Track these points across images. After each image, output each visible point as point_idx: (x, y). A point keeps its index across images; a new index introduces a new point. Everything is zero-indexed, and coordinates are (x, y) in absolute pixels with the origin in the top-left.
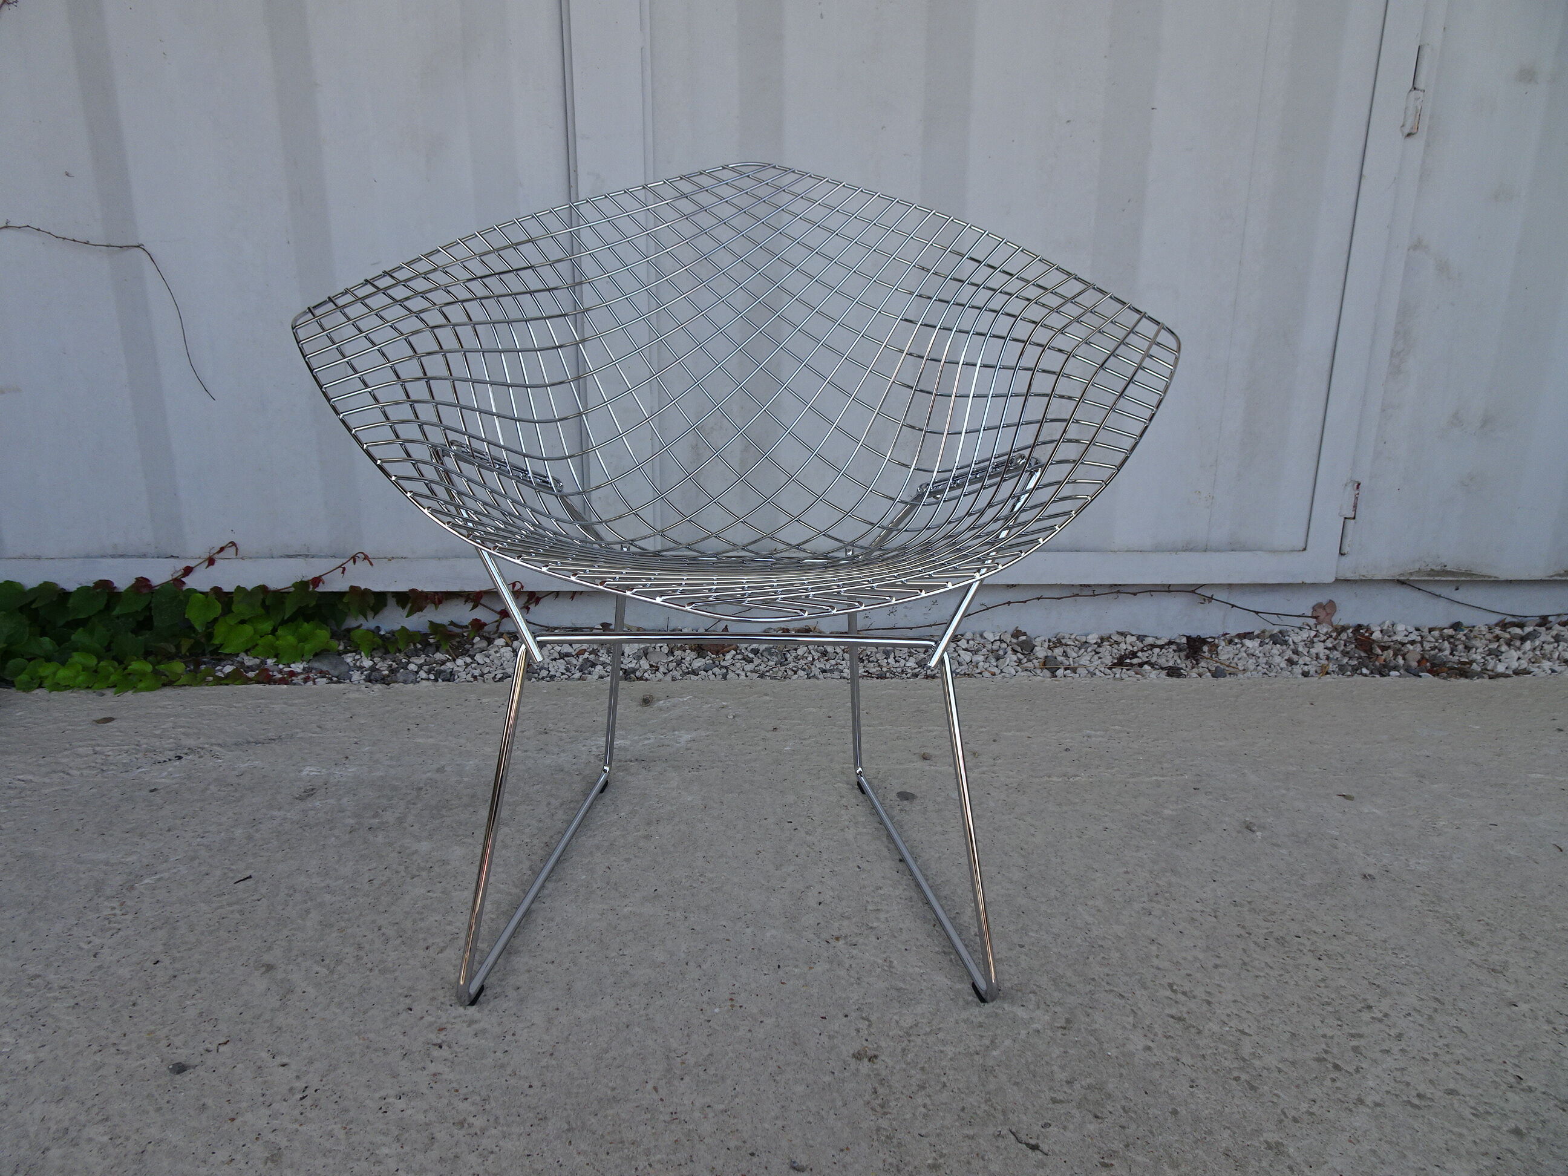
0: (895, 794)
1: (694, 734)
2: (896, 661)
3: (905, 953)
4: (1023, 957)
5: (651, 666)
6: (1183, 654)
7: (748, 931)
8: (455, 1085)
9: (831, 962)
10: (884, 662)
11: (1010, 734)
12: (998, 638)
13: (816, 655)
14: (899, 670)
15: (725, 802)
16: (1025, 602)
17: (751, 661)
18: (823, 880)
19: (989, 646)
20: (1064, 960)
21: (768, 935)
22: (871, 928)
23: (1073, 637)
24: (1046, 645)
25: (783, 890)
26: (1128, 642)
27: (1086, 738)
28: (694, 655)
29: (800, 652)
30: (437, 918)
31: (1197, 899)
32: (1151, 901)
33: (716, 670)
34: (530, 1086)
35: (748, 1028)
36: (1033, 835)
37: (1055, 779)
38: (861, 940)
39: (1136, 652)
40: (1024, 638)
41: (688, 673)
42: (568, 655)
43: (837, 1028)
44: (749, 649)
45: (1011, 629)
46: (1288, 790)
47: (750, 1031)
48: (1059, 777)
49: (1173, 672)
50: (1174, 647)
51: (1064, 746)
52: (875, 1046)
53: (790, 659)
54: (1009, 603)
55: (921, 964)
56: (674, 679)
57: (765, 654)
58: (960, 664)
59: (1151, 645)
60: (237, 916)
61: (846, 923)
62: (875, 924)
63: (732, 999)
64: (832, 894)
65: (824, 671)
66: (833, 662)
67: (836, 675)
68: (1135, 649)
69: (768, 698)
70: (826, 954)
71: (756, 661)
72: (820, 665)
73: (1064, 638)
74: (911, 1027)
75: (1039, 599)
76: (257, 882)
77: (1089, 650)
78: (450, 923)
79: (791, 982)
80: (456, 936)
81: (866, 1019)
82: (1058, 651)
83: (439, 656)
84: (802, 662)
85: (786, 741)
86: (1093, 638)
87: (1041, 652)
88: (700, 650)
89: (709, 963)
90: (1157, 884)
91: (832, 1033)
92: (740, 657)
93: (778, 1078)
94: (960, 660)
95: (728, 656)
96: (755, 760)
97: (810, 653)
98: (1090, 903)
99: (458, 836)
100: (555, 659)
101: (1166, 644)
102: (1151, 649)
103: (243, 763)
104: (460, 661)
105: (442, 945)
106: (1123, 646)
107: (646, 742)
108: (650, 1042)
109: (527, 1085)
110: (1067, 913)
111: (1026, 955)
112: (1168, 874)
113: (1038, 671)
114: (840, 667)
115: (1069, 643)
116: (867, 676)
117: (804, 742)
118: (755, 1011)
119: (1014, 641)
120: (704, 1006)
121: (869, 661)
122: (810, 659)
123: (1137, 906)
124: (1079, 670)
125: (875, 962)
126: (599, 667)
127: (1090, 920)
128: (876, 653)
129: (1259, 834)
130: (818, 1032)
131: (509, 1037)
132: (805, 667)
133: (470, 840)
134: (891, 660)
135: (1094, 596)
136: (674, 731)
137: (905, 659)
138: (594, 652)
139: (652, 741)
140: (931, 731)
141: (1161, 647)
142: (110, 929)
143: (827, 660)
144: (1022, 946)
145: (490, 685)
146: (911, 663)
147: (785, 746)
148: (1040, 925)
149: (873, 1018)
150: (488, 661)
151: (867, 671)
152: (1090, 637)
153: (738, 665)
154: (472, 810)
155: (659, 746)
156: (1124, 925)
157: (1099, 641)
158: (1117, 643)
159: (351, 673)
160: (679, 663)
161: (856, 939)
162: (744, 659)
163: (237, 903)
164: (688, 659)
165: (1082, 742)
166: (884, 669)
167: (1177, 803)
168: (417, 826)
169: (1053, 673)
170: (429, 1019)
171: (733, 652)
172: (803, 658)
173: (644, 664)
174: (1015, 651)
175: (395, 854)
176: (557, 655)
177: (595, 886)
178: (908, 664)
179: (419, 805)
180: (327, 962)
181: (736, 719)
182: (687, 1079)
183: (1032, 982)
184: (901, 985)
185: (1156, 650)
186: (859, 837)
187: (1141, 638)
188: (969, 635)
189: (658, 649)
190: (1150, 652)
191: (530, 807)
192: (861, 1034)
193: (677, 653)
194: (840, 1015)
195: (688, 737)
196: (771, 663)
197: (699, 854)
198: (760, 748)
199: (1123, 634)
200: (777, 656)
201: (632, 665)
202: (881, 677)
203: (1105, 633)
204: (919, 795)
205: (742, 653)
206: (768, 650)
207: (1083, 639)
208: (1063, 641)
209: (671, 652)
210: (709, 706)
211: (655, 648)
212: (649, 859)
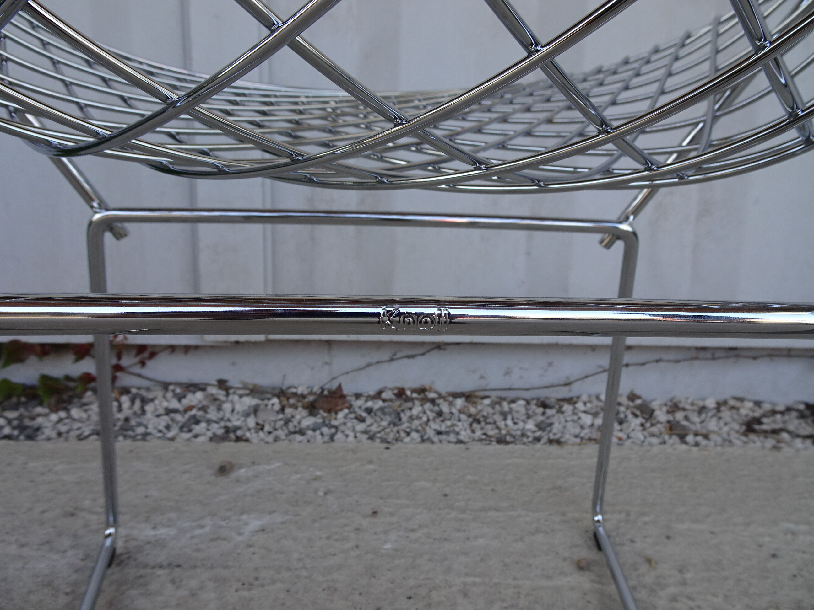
1: (266, 520)
2: (515, 423)
5: (257, 424)
10: (501, 424)
13: (431, 415)
14: (519, 433)
16: (643, 364)
17: (362, 420)
23: (690, 401)
24: (664, 409)
26: (747, 407)
28: (305, 413)
29: (415, 412)
33: (325, 430)
39: (760, 419)
40: (638, 402)
41: (295, 433)
42: (175, 411)
44: (363, 407)
45: (628, 392)
50: (795, 413)
53: (404, 419)
56: (276, 439)
57: (379, 413)
58: (582, 427)
65: (439, 433)
66: (449, 423)
67: (452, 438)
68: (757, 415)
69: (372, 467)
71: (369, 421)
72: (435, 426)
73: (679, 402)
75: (657, 361)
77: (711, 415)
82: (679, 416)
83: (39, 410)
84: (416, 423)
86: (711, 403)
87: (661, 416)
88: (312, 409)
92: (352, 416)
94: (581, 422)
95: (341, 415)
96: (340, 567)
97: (425, 413)
100: (158, 416)
101: (785, 411)
102: (773, 416)
104: (54, 416)
106: (743, 411)
107: (198, 532)
113: (666, 437)
114: (457, 429)
115: (687, 407)
116: (485, 440)
117: (413, 536)
119: (631, 404)
121: (487, 423)
122: (425, 419)
124: (712, 436)
126: (203, 425)
128: (494, 414)
132: (420, 428)
136: (242, 513)
137: (523, 421)
138: (204, 409)
139: (207, 529)
141: (782, 413)
143: (443, 421)
145: (73, 443)
146: (530, 425)
147: (385, 542)
150: (84, 415)
151: (485, 434)
152: (706, 402)
153: (349, 424)
155: (212, 540)
157: (717, 406)
158: (736, 408)
160: (287, 422)
162: (356, 418)
164: (298, 417)
166: (504, 432)
169: (682, 438)
171: (346, 411)
172: (419, 418)
173: (251, 422)
174: (636, 416)
176: (161, 411)
178: (527, 427)
181: (328, 497)
185: (779, 417)
187: (758, 404)
188: (584, 398)
189: (270, 407)
190: (773, 418)
193: (288, 411)
195: (255, 523)
196: (384, 423)
199: (741, 400)
200: (390, 415)
201: (237, 423)
202: (501, 441)
203: (722, 398)
205: (355, 412)
206: (382, 409)
207: (701, 404)
208: (681, 405)
209: (282, 410)
210: (299, 476)
211: (266, 405)
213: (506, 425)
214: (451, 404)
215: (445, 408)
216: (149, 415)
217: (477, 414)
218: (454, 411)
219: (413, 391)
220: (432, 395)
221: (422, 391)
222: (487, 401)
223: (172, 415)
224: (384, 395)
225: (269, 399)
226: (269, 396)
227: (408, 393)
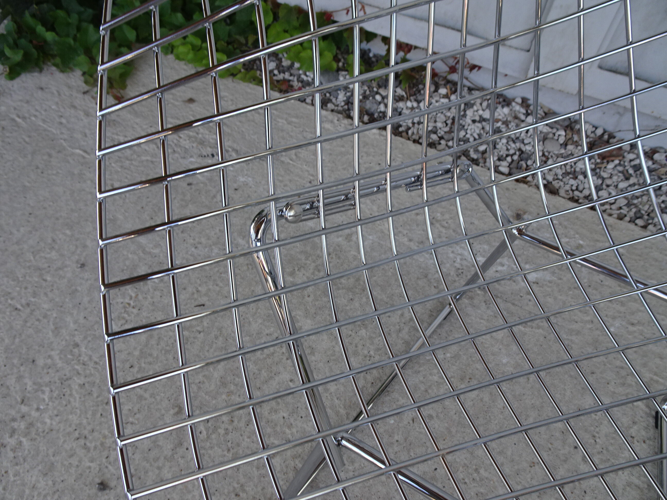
5: (543, 155)
17: (627, 177)
30: (285, 415)
33: (594, 178)
42: (486, 120)
44: (633, 163)
71: (633, 180)
78: (290, 426)
83: (399, 91)
85: (614, 318)
92: (620, 169)
95: (611, 166)
96: (578, 333)
100: (475, 122)
103: (243, 177)
104: (409, 104)
138: (506, 123)
153: (615, 178)
154: (351, 297)
159: (339, 92)
162: (623, 173)
171: (617, 163)
176: (477, 118)
177: (396, 438)
186: (628, 489)
189: (556, 138)
193: (570, 148)
198: (588, 318)
205: (625, 166)
209: (565, 145)
210: (567, 240)
211: (554, 134)
212: (446, 425)
216: (468, 120)
223: (484, 123)
225: (558, 130)
226: (559, 127)
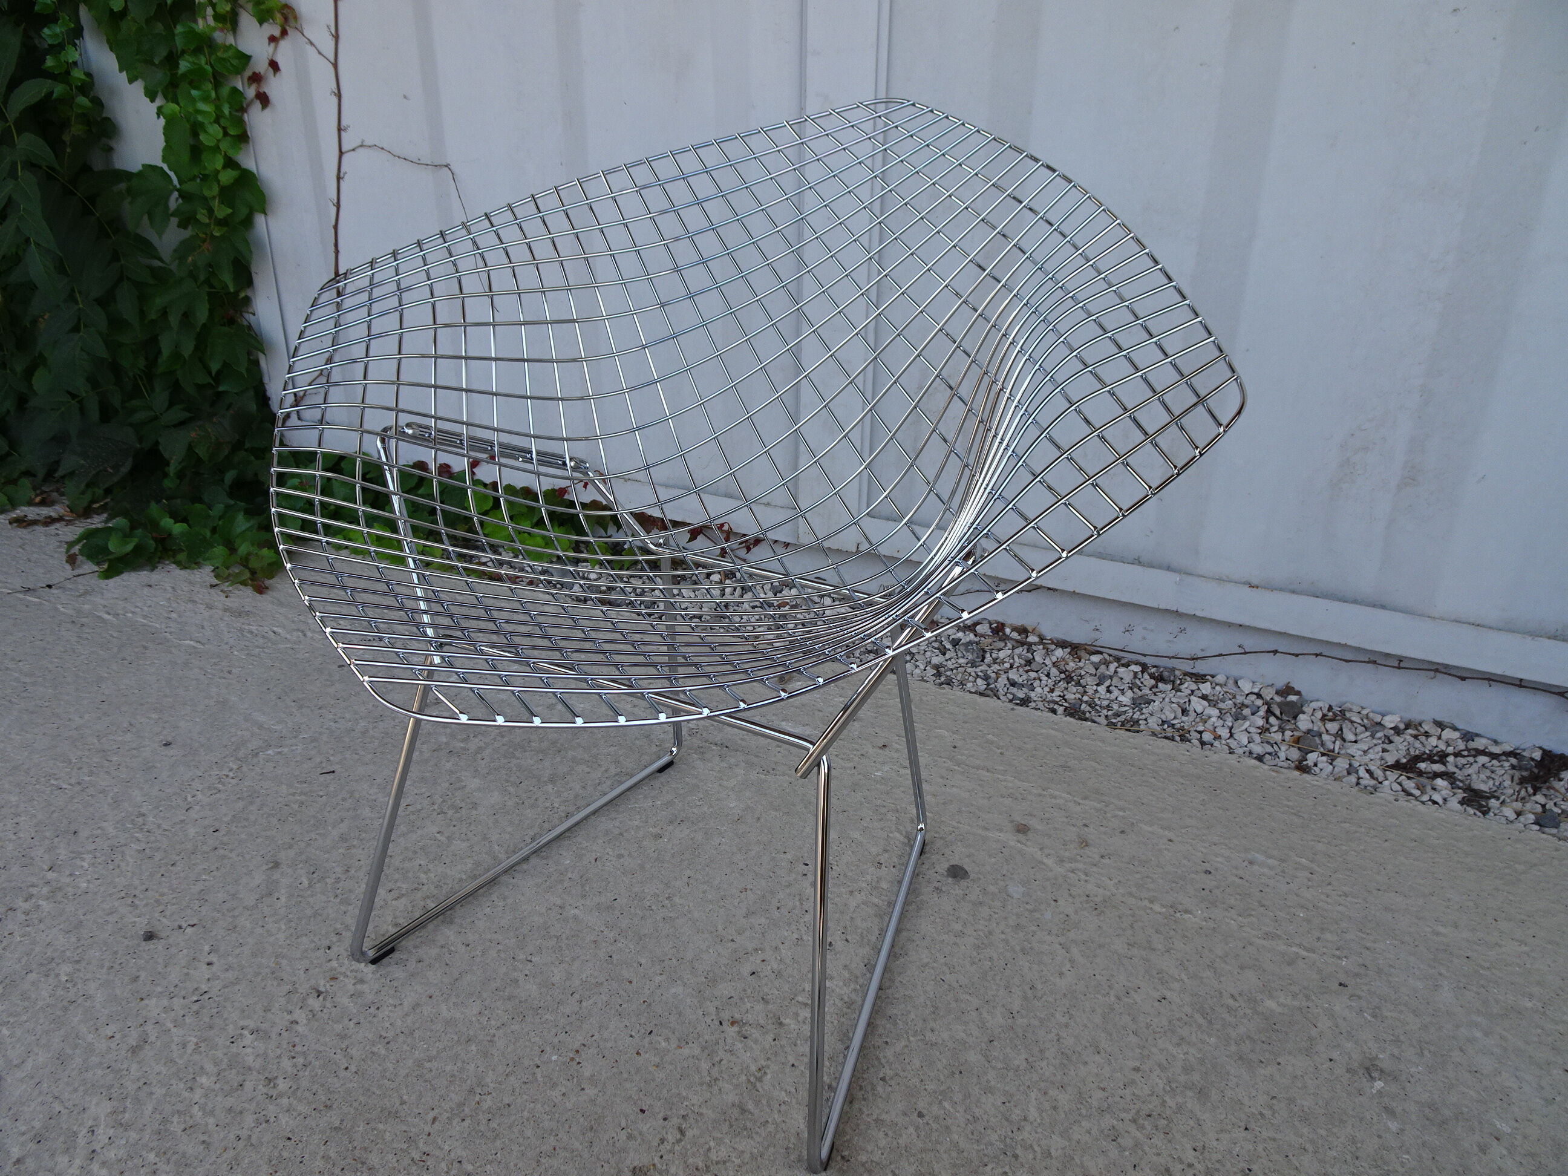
0: (946, 866)
2: (1109, 691)
3: (788, 1069)
4: (911, 1130)
6: (1517, 774)
7: (658, 979)
8: (297, 1040)
9: (703, 1049)
10: (1091, 689)
11: (1150, 829)
12: (1256, 690)
13: (1018, 661)
14: (1103, 703)
15: (762, 820)
16: (1297, 655)
17: (941, 653)
18: (781, 947)
19: (1240, 699)
20: (954, 1154)
21: (673, 990)
22: (781, 1024)
23: (1364, 712)
24: (1319, 715)
25: (730, 944)
26: (1443, 737)
27: (1246, 863)
29: (1003, 654)
30: (422, 863)
31: (1199, 1145)
32: (1134, 1121)
34: (347, 1068)
35: (564, 1090)
36: (1061, 974)
37: (1157, 907)
38: (755, 1033)
39: (1448, 755)
40: (1293, 698)
43: (645, 1129)
44: (951, 638)
45: (1280, 684)
46: (1487, 1034)
47: (564, 1095)
48: (1163, 906)
49: (1475, 799)
50: (1513, 761)
51: (1207, 866)
52: (665, 1167)
53: (988, 659)
54: (1275, 652)
55: (793, 1090)
57: (963, 648)
58: (1183, 714)
59: (1476, 750)
60: (296, 807)
61: (760, 1007)
62: (787, 1021)
63: (577, 1051)
64: (775, 966)
65: (1012, 684)
66: (1032, 675)
67: (1022, 693)
68: (1450, 750)
70: (706, 1037)
71: (950, 654)
72: (1014, 675)
73: (1350, 710)
74: (717, 1163)
75: (1317, 655)
76: (334, 779)
77: (1379, 735)
79: (647, 1056)
80: (421, 886)
81: (682, 1132)
82: (1332, 727)
84: (996, 667)
85: (883, 763)
86: (1390, 721)
87: (1304, 722)
89: (591, 1001)
90: (1164, 1101)
91: (635, 1133)
92: (936, 645)
93: (543, 1160)
97: (1012, 658)
98: (1053, 1093)
99: (507, 781)
101: (1504, 754)
102: (1475, 756)
105: (404, 892)
106: (1433, 741)
108: (472, 1067)
109: (346, 1065)
110: (1012, 1096)
111: (917, 1128)
112: (1189, 1093)
113: (1283, 748)
114: (1036, 684)
115: (1354, 719)
116: (1056, 703)
118: (587, 1074)
119: (1278, 699)
120: (548, 1049)
121: (1076, 684)
122: (1007, 665)
123: (1108, 1121)
124: (1338, 761)
125: (748, 1067)
127: (1033, 1114)
128: (1092, 675)
129: (1379, 1084)
130: (623, 1124)
131: (372, 1010)
132: (994, 675)
133: (511, 789)
134: (1102, 689)
135: (1399, 668)
137: (1121, 690)
140: (1055, 798)
141: (1494, 756)
142: (215, 788)
143: (1027, 671)
144: (921, 1115)
146: (1125, 697)
148: (967, 1096)
149: (689, 1134)
151: (1062, 696)
152: (1387, 718)
153: (928, 654)
156: (1070, 1140)
157: (1402, 726)
158: (1427, 735)
161: (753, 1031)
162: (939, 648)
163: (305, 794)
165: (1236, 868)
167: (1295, 996)
168: (484, 762)
169: (1303, 755)
170: (334, 964)
172: (1001, 662)
174: (1269, 713)
175: (447, 784)
177: (570, 875)
178: (1122, 698)
179: (506, 739)
180: (315, 875)
182: (468, 1121)
183: (892, 1166)
184: (750, 1106)
185: (1483, 759)
187: (1468, 736)
188: (1220, 678)
190: (1471, 759)
191: (588, 770)
192: (662, 1147)
194: (661, 1116)
196: (962, 661)
197: (688, 873)
198: (851, 765)
199: (1442, 725)
200: (974, 652)
202: (1072, 710)
203: (1414, 716)
204: (972, 876)
206: (970, 643)
207: (1378, 719)
208: (1348, 715)
212: (639, 862)
213: (1096, 691)
214: (1048, 652)
215: (1038, 658)
217: (1073, 671)
218: (1048, 662)
219: (1014, 629)
220: (1032, 638)
221: (1023, 631)
222: (1095, 658)
224: (978, 628)
227: (1008, 631)
